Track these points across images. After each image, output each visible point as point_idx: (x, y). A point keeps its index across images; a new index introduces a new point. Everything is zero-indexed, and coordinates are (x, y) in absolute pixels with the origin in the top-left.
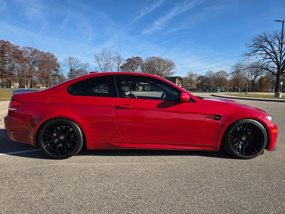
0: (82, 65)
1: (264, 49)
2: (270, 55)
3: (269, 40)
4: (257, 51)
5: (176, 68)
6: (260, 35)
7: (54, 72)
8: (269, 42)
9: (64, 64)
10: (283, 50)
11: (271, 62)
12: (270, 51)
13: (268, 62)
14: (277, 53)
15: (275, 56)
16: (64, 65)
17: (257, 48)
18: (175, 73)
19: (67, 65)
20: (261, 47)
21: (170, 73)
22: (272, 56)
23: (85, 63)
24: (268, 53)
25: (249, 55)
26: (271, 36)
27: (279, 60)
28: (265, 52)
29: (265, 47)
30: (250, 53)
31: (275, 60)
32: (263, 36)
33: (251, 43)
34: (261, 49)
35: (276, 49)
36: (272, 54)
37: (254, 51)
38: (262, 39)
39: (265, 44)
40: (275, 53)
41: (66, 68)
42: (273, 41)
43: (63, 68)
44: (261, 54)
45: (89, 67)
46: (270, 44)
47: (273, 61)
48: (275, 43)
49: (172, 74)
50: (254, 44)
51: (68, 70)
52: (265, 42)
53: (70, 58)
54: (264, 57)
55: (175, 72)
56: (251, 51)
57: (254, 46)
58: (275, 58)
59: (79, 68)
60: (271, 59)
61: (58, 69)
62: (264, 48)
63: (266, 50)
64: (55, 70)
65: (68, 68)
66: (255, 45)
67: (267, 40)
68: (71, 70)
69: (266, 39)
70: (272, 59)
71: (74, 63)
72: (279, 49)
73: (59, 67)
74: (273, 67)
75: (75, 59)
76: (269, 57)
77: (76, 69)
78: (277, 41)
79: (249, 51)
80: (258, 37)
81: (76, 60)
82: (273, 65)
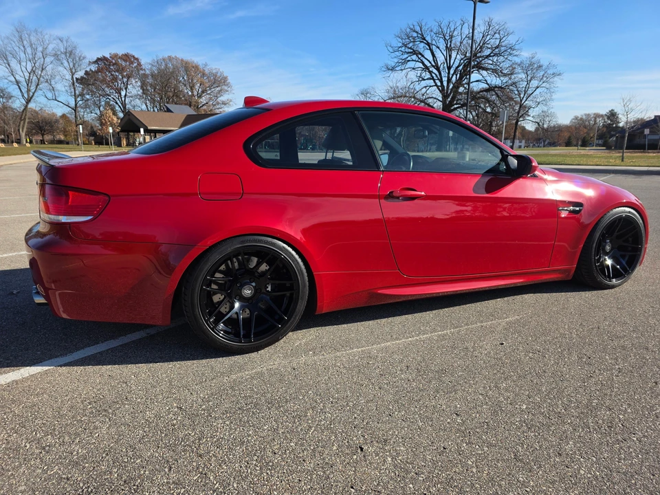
1: (419, 58)
2: (431, 72)
3: (428, 39)
4: (406, 61)
5: (233, 92)
6: (412, 27)
8: (428, 44)
10: (452, 64)
11: (430, 86)
12: (430, 63)
13: (426, 87)
14: (442, 67)
15: (437, 74)
17: (406, 56)
18: (231, 103)
20: (415, 52)
21: (218, 103)
22: (433, 75)
24: (426, 68)
25: (393, 69)
26: (431, 31)
27: (445, 84)
28: (421, 65)
29: (421, 54)
30: (393, 64)
31: (439, 84)
32: (418, 29)
33: (397, 43)
34: (414, 57)
35: (441, 58)
36: (435, 71)
37: (400, 61)
38: (415, 35)
39: (421, 47)
40: (438, 69)
42: (434, 42)
44: (413, 69)
46: (430, 47)
47: (436, 85)
48: (438, 48)
49: (225, 104)
50: (401, 45)
52: (421, 42)
54: (419, 75)
55: (231, 101)
56: (396, 60)
57: (400, 49)
58: (438, 79)
60: (432, 81)
62: (420, 56)
63: (424, 60)
66: (403, 48)
67: (424, 39)
69: (423, 36)
70: (434, 80)
72: (446, 60)
74: (435, 98)
76: (428, 76)
78: (442, 45)
79: (392, 60)
80: (408, 30)
82: (435, 93)
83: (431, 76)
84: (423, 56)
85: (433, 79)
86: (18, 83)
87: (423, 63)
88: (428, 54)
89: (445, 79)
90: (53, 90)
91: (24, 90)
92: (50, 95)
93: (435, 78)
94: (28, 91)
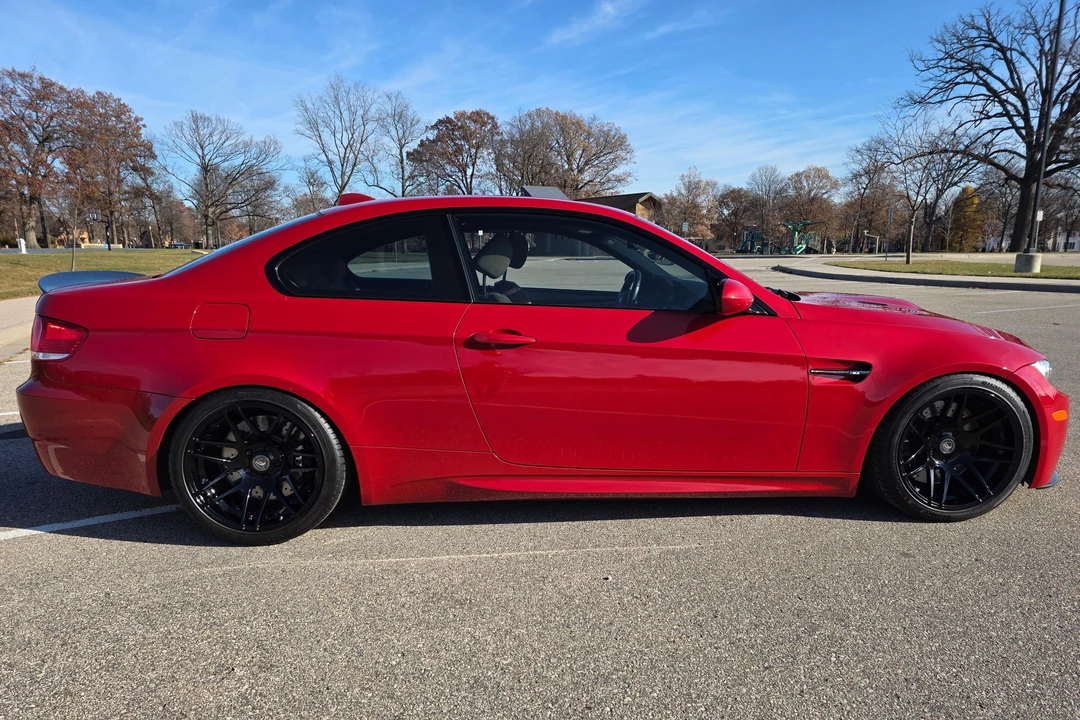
0: (247, 145)
1: (981, 78)
2: (1003, 103)
3: (1003, 39)
4: (953, 84)
5: (634, 160)
6: (968, 20)
7: (133, 179)
8: (1002, 49)
9: (171, 143)
11: (1003, 129)
12: (1004, 84)
13: (992, 131)
14: (1029, 92)
15: (1019, 104)
16: (171, 149)
17: (955, 74)
18: (629, 179)
19: (185, 147)
20: (971, 67)
21: (609, 180)
22: (1009, 108)
23: (258, 138)
24: (995, 95)
25: (922, 101)
26: (1009, 24)
27: (1035, 123)
28: (983, 90)
29: (984, 69)
30: (924, 92)
31: (1020, 123)
32: (981, 22)
33: (933, 52)
34: (969, 76)
35: (1028, 75)
36: (1012, 98)
37: (941, 85)
38: (974, 33)
39: (986, 55)
40: (1020, 94)
41: (181, 162)
42: (1015, 45)
43: (169, 162)
44: (967, 98)
45: (280, 155)
46: (1004, 54)
47: (1014, 126)
48: (1023, 54)
49: (619, 181)
50: (942, 55)
51: (193, 172)
52: (986, 46)
53: (195, 119)
54: (979, 109)
55: (629, 175)
56: (931, 84)
57: (941, 63)
58: (1019, 114)
59: (237, 161)
60: (1005, 119)
61: (150, 164)
62: (981, 73)
63: (990, 79)
64: (135, 169)
65: (190, 160)
66: (948, 61)
67: (994, 40)
68: (205, 169)
69: (990, 34)
70: (1010, 118)
71: (215, 138)
72: (1039, 76)
73: (154, 157)
74: (1010, 152)
75: (219, 120)
76: (998, 109)
77: (226, 164)
78: (1031, 45)
79: (924, 84)
80: (960, 26)
81: (220, 128)
82: (1012, 141)
83: (1005, 108)
84: (989, 72)
85: (1007, 114)
86: (330, 163)
87: (986, 85)
88: (1001, 70)
89: (1034, 115)
90: (375, 171)
91: (338, 174)
92: (370, 179)
93: (1013, 112)
94: (343, 174)
